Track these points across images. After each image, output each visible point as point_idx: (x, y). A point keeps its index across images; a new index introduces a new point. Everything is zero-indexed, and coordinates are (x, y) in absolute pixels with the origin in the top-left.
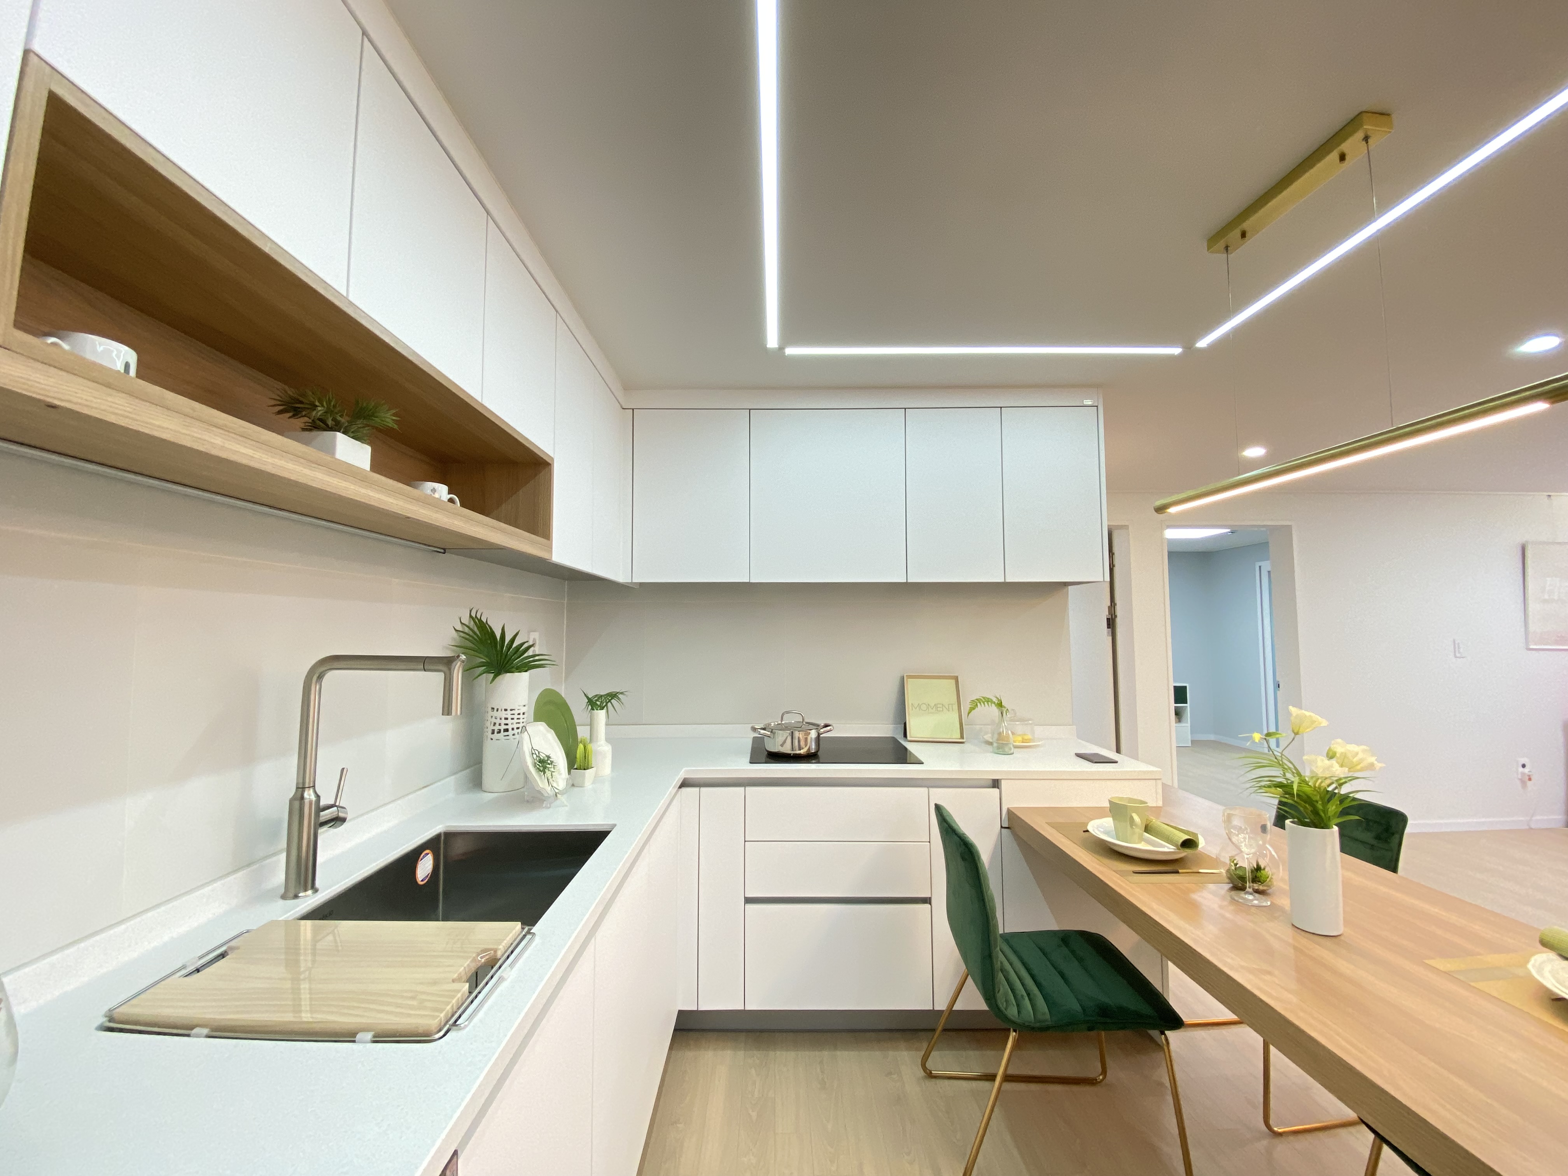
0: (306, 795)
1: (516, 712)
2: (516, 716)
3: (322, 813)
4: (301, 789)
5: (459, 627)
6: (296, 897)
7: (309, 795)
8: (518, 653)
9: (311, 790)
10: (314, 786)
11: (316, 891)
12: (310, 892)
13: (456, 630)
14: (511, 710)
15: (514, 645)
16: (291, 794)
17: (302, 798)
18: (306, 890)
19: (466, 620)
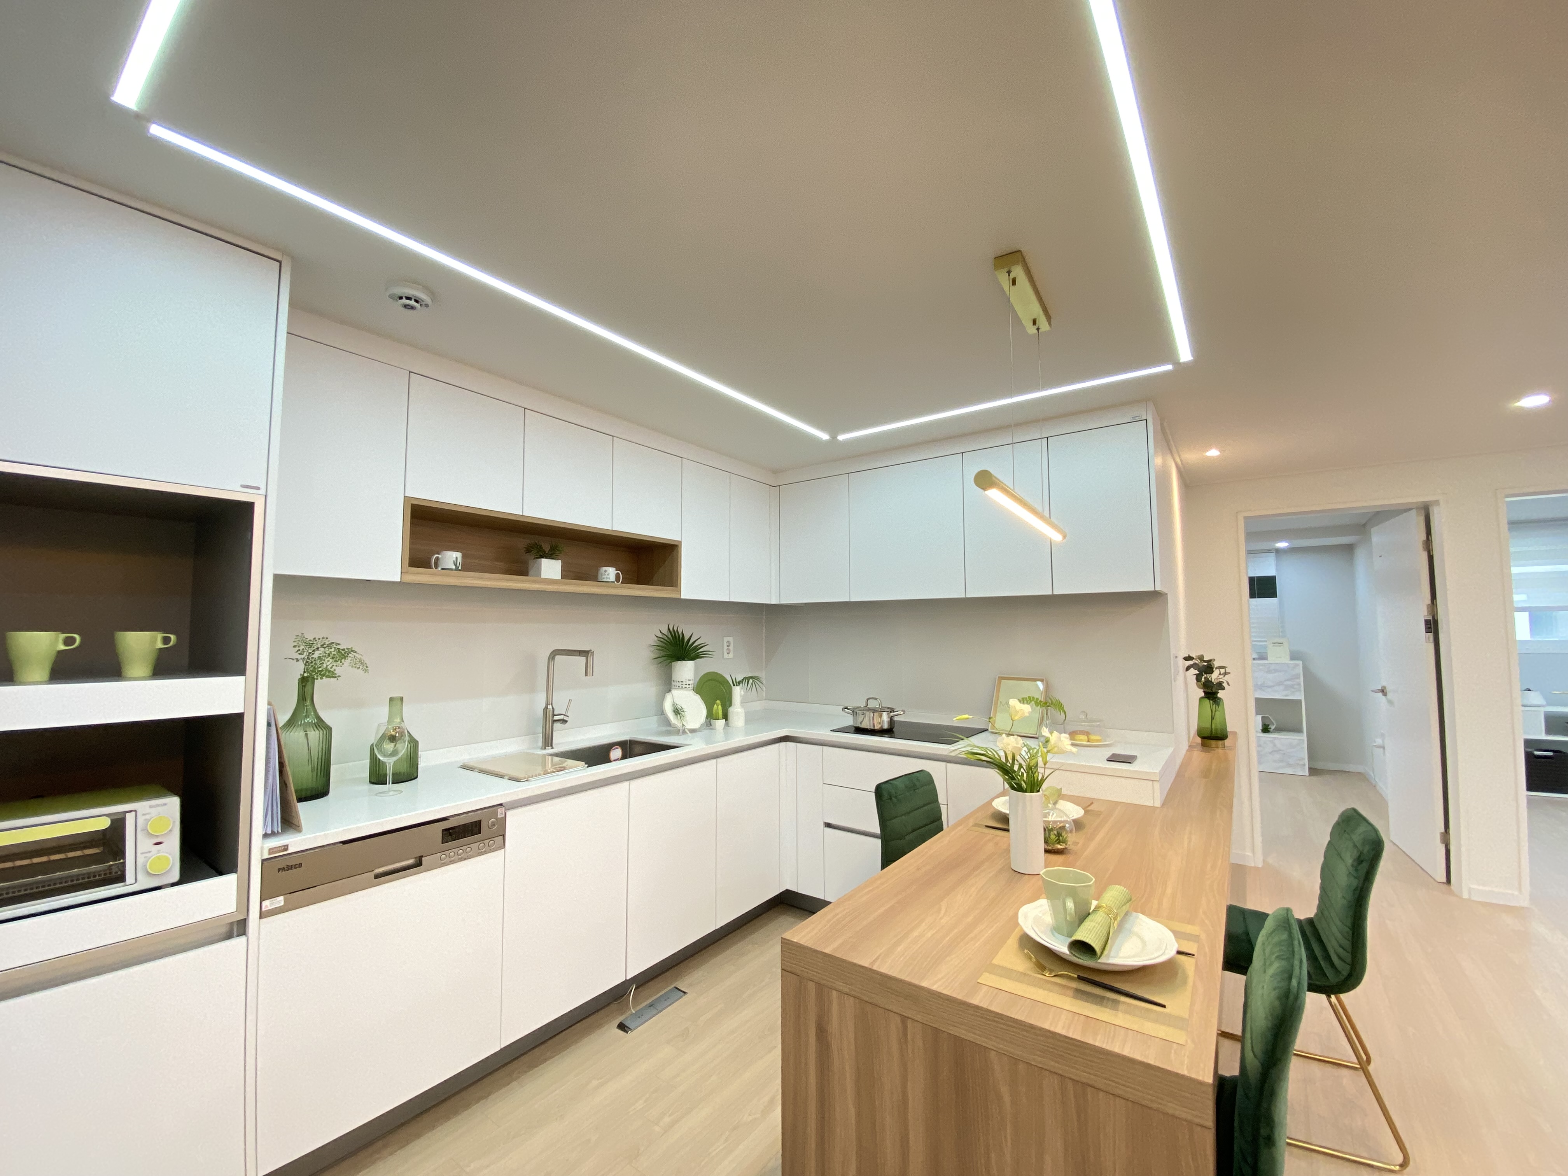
0: (548, 707)
1: (684, 683)
2: (684, 686)
3: (555, 717)
4: (547, 704)
5: (660, 635)
6: (545, 749)
7: (550, 707)
8: (696, 650)
9: (551, 705)
10: (552, 704)
11: (552, 748)
12: (550, 748)
13: (657, 637)
14: (682, 682)
15: (694, 645)
16: (544, 707)
17: (547, 708)
18: (549, 747)
19: (665, 631)
